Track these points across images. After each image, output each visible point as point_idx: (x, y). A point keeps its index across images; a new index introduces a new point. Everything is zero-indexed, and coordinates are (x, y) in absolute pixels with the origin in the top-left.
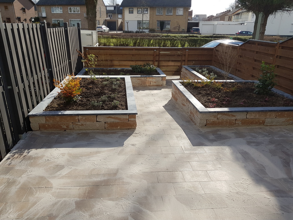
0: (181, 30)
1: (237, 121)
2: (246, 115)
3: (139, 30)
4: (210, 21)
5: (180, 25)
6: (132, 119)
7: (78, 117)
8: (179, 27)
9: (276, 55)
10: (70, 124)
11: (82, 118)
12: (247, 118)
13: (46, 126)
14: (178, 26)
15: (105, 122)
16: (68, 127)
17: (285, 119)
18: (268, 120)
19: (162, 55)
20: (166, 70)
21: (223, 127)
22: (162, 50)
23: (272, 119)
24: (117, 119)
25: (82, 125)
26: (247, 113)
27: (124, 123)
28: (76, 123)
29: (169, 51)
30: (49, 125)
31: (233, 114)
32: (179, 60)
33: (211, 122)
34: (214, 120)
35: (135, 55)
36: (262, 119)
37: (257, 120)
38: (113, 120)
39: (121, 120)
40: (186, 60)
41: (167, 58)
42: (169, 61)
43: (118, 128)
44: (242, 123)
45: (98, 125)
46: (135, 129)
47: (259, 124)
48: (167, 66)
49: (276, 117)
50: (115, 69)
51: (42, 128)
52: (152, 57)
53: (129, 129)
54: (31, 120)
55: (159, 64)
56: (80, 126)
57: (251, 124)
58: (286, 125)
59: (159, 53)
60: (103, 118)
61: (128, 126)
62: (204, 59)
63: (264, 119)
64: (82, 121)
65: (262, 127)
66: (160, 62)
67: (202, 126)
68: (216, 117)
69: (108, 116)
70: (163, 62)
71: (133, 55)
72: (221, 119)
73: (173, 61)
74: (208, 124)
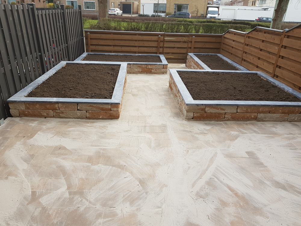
0: (199, 15)
1: (227, 115)
2: (237, 109)
3: (155, 14)
4: (232, 5)
5: (198, 10)
6: (115, 109)
7: (57, 105)
8: (198, 12)
9: (281, 45)
10: (50, 111)
11: (62, 106)
12: (237, 112)
13: (26, 112)
14: (197, 10)
15: (86, 111)
16: (48, 115)
17: (280, 115)
18: (261, 116)
19: (167, 42)
20: (171, 57)
21: (211, 121)
22: (167, 36)
23: (265, 114)
24: (99, 108)
25: (62, 113)
26: (238, 106)
27: (106, 113)
28: (57, 111)
29: (174, 37)
30: (28, 112)
31: (222, 107)
32: (184, 47)
33: (198, 115)
34: (201, 113)
35: (139, 40)
36: (254, 114)
37: (248, 115)
38: (95, 109)
39: (102, 109)
40: (192, 48)
41: (172, 45)
42: (174, 48)
43: (101, 117)
44: (231, 117)
45: (79, 113)
46: (118, 119)
47: (251, 119)
48: (173, 53)
49: (269, 113)
50: (117, 55)
51: (22, 115)
52: (156, 43)
53: (111, 119)
54: (11, 106)
55: (163, 50)
56: (61, 114)
57: (241, 119)
58: (281, 122)
59: (164, 39)
60: (84, 107)
61: (111, 116)
62: (211, 47)
63: (256, 114)
64: (62, 109)
65: (254, 122)
66: (165, 49)
67: (189, 119)
68: (203, 110)
69: (89, 105)
70: (168, 49)
71: (136, 41)
72: (209, 112)
73: (178, 48)
74: (195, 117)
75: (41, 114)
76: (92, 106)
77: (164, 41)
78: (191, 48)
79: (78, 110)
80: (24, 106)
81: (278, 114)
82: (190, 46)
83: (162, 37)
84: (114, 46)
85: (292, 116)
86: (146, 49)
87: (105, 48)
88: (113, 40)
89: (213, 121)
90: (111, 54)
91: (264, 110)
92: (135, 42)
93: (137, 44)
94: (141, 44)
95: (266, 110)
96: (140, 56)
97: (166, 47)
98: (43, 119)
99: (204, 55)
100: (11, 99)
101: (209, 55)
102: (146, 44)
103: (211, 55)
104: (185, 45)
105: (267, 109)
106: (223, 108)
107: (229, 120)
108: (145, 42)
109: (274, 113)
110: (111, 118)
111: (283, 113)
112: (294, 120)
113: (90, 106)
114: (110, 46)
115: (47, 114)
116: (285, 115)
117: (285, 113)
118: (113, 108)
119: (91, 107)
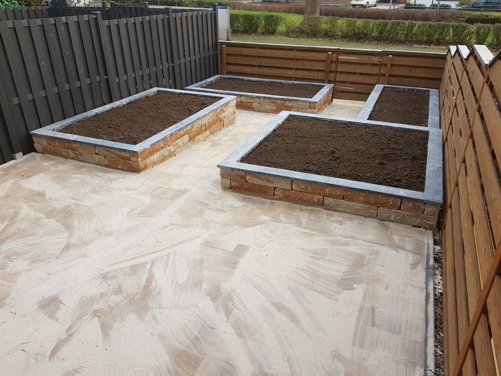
1: (277, 192)
2: (291, 184)
6: (135, 159)
7: (76, 144)
10: (69, 151)
11: (80, 147)
12: (292, 189)
13: (48, 149)
15: (105, 157)
17: (361, 205)
18: (328, 201)
19: (342, 63)
20: (348, 90)
21: (256, 196)
22: (343, 53)
23: (336, 199)
24: (116, 154)
25: (81, 155)
26: (292, 180)
27: (125, 162)
28: (76, 152)
29: (355, 56)
30: (50, 148)
31: (268, 178)
32: (373, 73)
33: (236, 184)
34: (240, 182)
35: (296, 59)
36: (318, 196)
37: (308, 196)
38: (112, 155)
39: (120, 157)
40: (387, 75)
41: (350, 68)
42: (355, 73)
43: (120, 167)
44: (284, 196)
45: (97, 158)
46: (139, 174)
47: (313, 203)
48: (351, 83)
49: (343, 199)
50: (261, 81)
51: (45, 151)
52: (325, 64)
53: (133, 172)
54: (34, 139)
55: (335, 77)
56: (80, 157)
57: (299, 201)
58: (366, 217)
59: (338, 59)
60: (102, 151)
61: (131, 167)
62: (424, 75)
63: (321, 197)
64: (81, 151)
65: (319, 209)
66: (338, 75)
67: (225, 188)
68: (243, 177)
69: (107, 149)
70: (344, 75)
71: (292, 59)
72: (251, 182)
73: (362, 74)
74: (233, 186)
75: (62, 153)
76: (110, 151)
77: (338, 62)
78: (384, 75)
79: (96, 154)
80: (46, 141)
81: (358, 204)
82: (382, 72)
83: (335, 55)
84: (259, 66)
85: (384, 212)
86: (307, 74)
87: (246, 70)
88: (259, 57)
89: (259, 196)
90: (252, 79)
91: (334, 193)
92: (290, 61)
93: (293, 64)
94: (299, 65)
95: (336, 193)
96: (294, 84)
97: (341, 72)
98: (63, 160)
99: (404, 89)
100: (35, 132)
101: (414, 90)
102: (308, 65)
103: (418, 91)
104: (375, 70)
105: (338, 192)
106: (271, 179)
107: (280, 199)
108: (305, 63)
109: (351, 200)
110: (131, 169)
111: (366, 203)
112: (389, 219)
113: (108, 151)
114: (254, 66)
115: (67, 154)
116: (371, 206)
117: (370, 204)
118: (132, 157)
119: (109, 153)
